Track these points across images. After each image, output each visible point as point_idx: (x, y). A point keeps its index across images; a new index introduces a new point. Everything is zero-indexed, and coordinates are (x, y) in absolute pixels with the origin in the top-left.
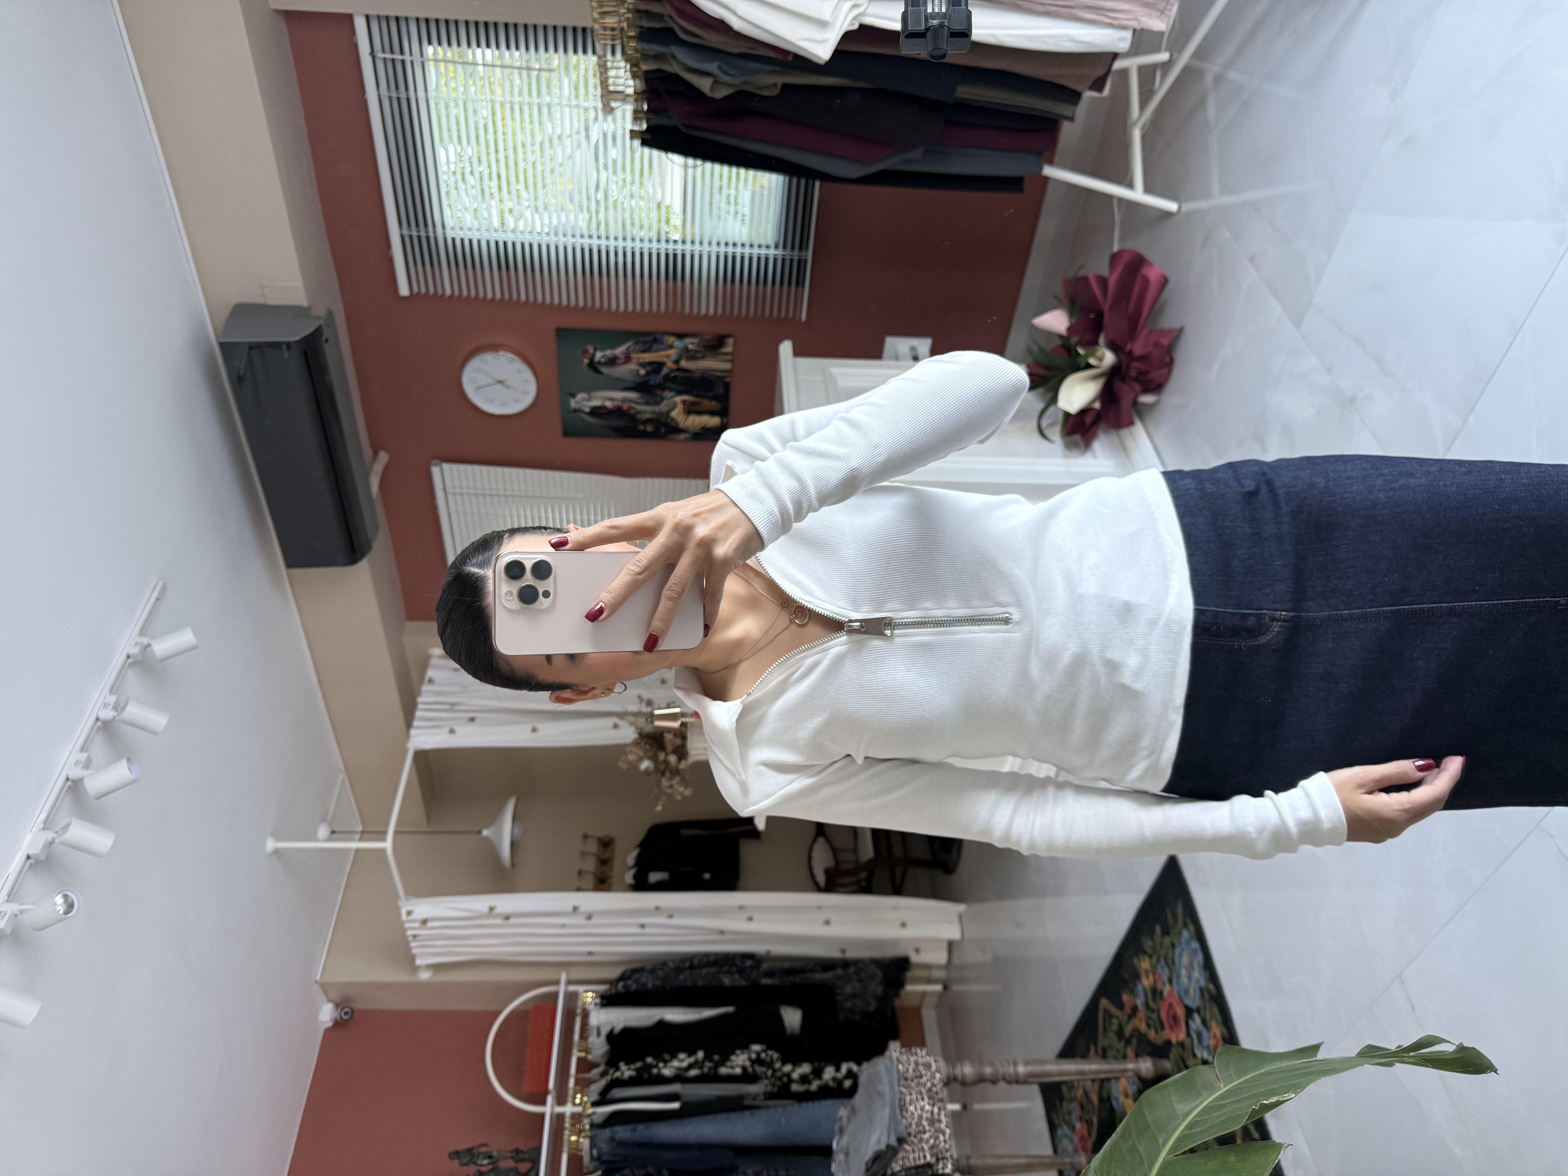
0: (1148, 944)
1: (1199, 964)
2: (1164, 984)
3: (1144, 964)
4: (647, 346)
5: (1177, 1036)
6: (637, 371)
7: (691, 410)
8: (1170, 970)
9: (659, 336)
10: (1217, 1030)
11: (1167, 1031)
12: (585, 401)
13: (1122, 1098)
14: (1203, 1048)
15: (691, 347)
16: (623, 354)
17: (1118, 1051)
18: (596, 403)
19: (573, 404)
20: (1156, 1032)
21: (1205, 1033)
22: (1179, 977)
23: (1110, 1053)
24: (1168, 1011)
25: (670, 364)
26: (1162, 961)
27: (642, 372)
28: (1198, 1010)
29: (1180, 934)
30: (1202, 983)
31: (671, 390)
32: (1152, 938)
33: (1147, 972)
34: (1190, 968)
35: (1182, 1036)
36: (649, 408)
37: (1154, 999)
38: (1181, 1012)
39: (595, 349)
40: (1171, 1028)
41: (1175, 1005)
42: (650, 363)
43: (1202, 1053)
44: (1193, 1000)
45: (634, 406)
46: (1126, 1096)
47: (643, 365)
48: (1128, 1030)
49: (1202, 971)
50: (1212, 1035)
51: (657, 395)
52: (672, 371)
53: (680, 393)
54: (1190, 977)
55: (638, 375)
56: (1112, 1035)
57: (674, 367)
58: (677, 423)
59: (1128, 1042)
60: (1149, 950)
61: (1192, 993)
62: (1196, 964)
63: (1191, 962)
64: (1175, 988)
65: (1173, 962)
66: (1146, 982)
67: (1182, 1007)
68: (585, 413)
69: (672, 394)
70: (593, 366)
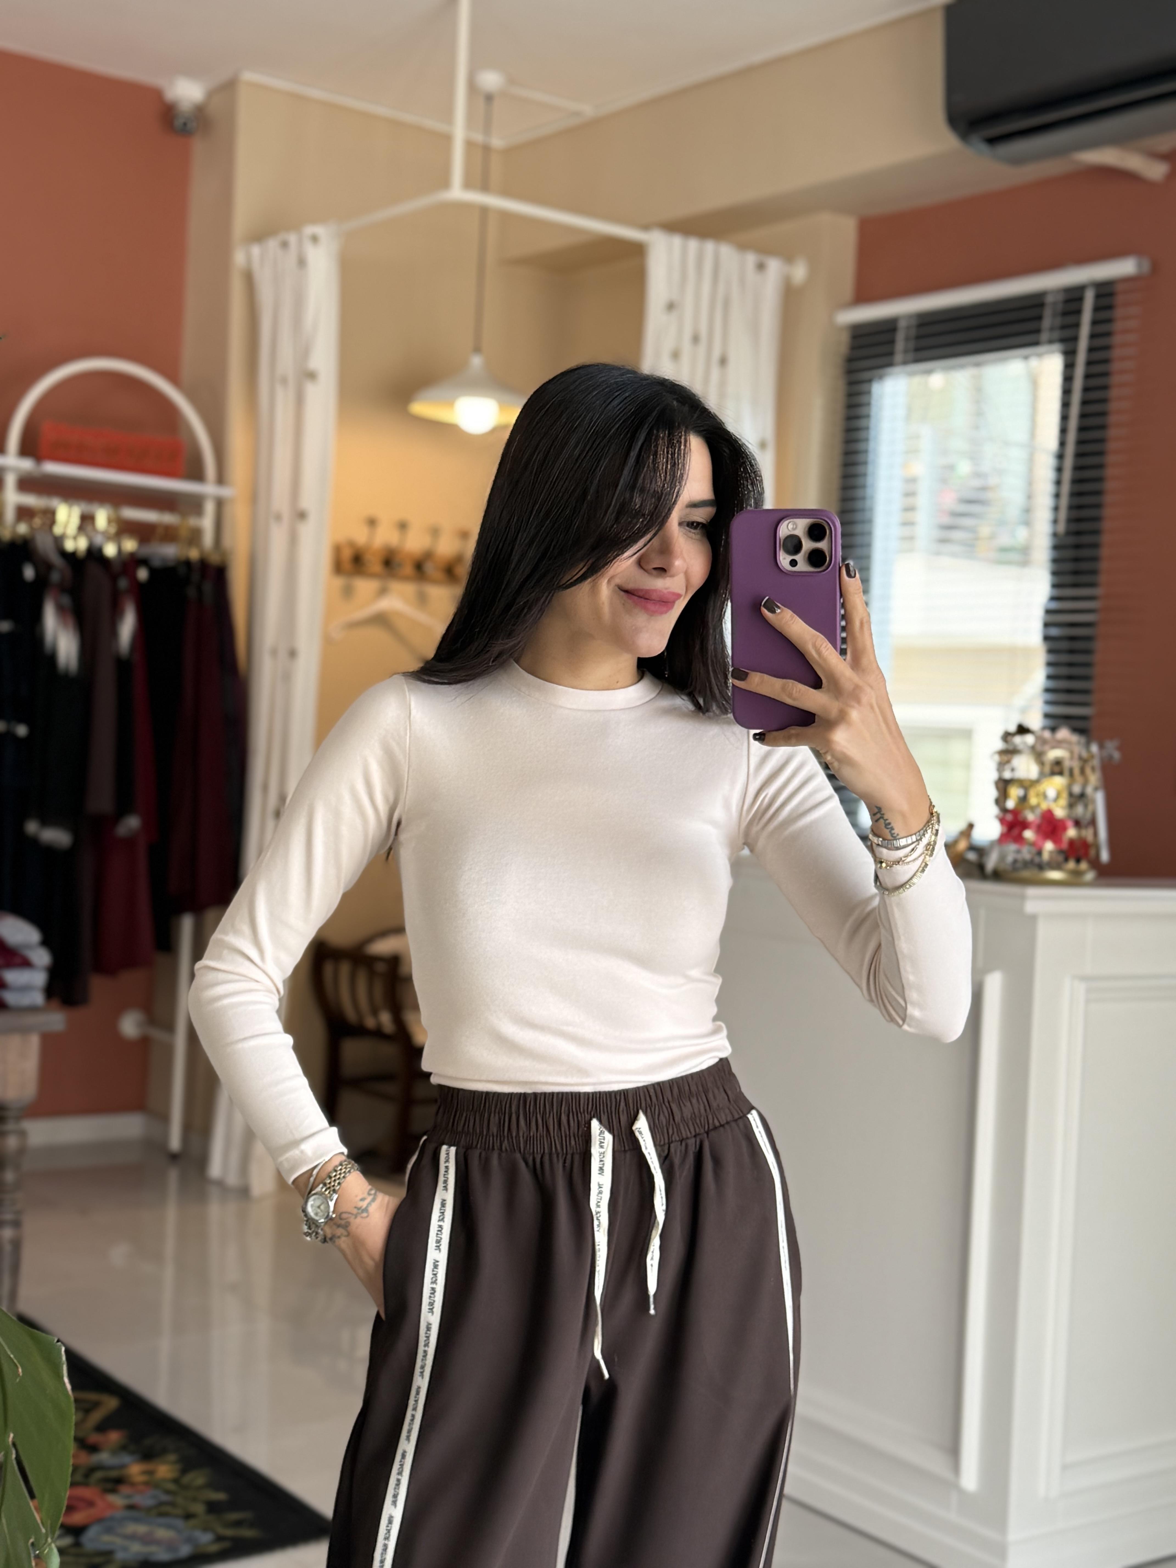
0: (198, 1478)
1: (152, 1553)
2: (129, 1497)
3: (165, 1469)
8: (150, 1509)
22: (137, 1521)
24: (84, 1500)
28: (77, 1545)
29: (205, 1529)
30: (120, 1556)
32: (206, 1486)
33: (151, 1472)
34: (147, 1540)
37: (106, 1480)
38: (77, 1518)
41: (93, 1511)
44: (94, 1539)
49: (141, 1554)
54: (133, 1537)
60: (187, 1479)
61: (106, 1538)
62: (153, 1549)
63: (158, 1542)
64: (119, 1514)
65: (162, 1515)
66: (135, 1470)
67: (86, 1521)
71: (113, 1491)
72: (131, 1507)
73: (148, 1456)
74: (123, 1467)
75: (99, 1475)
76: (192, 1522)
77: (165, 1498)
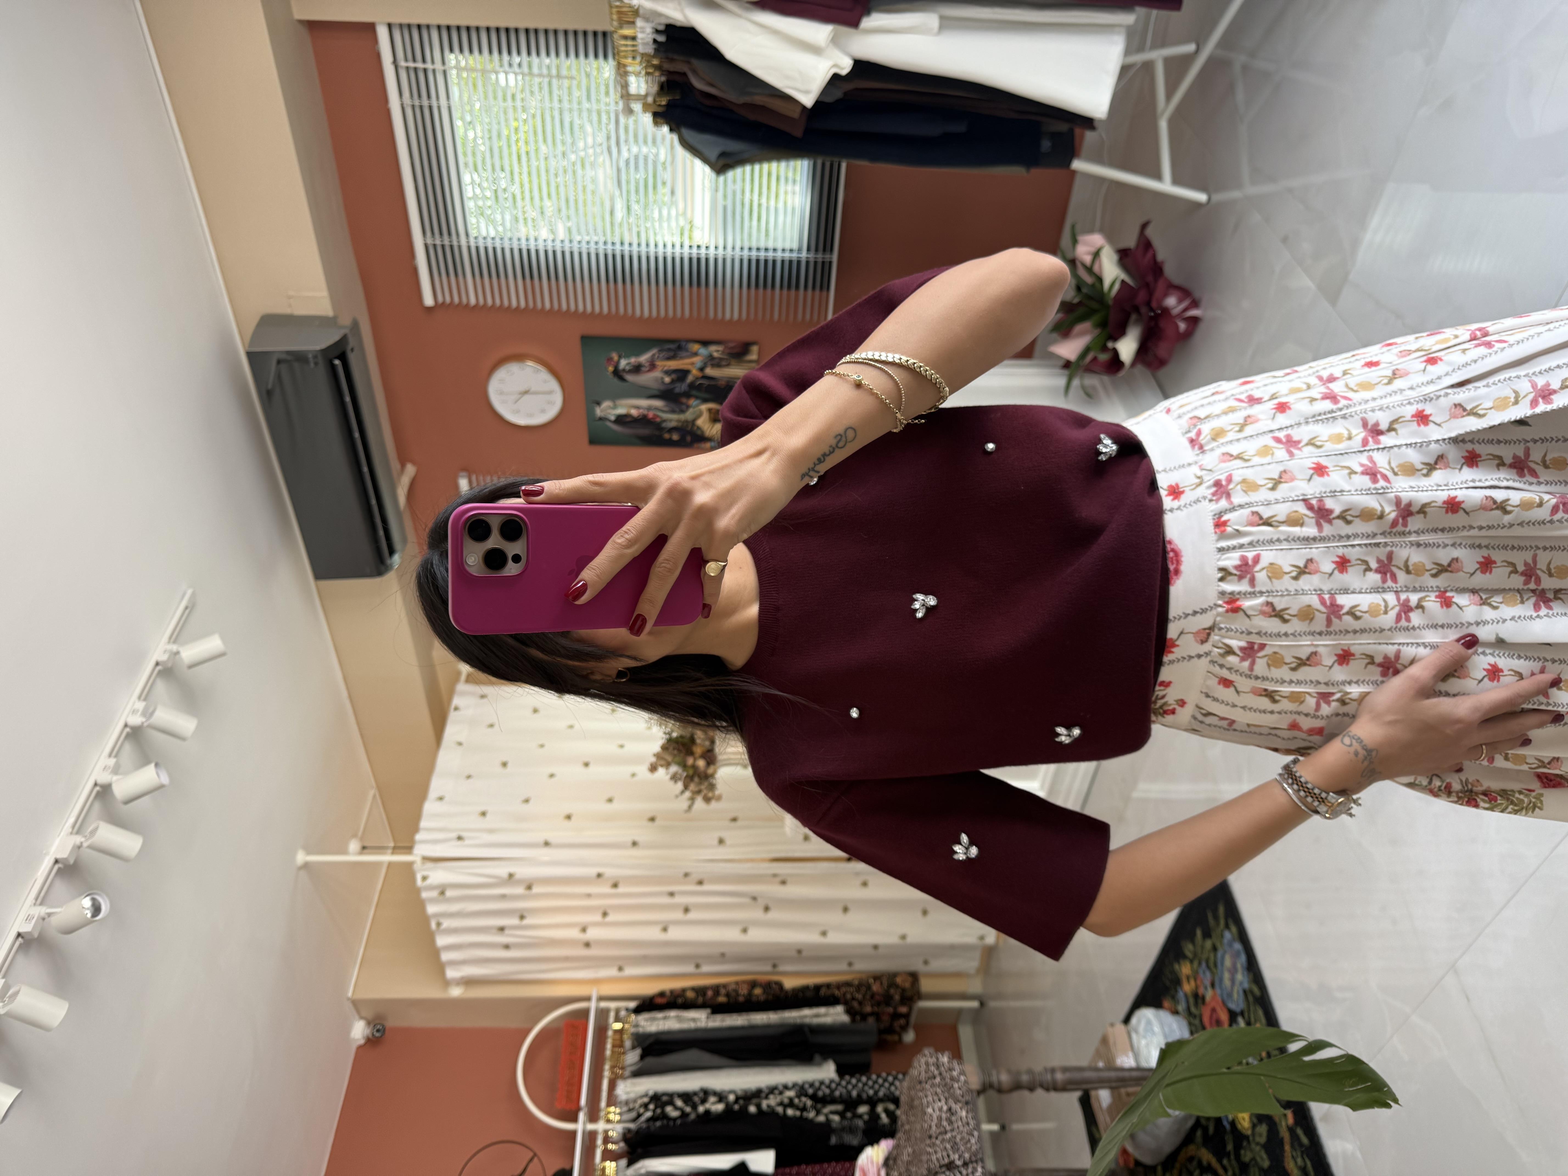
0: (1188, 948)
1: (1242, 966)
3: (1185, 970)
4: (672, 353)
6: (662, 378)
7: (712, 417)
8: (1213, 973)
9: (683, 344)
12: (610, 409)
15: (716, 354)
16: (648, 362)
18: (621, 411)
19: (599, 412)
22: (1221, 980)
25: (695, 372)
27: (667, 380)
28: (1242, 1013)
29: (1222, 936)
31: (697, 398)
32: (1193, 941)
33: (1188, 977)
34: (1233, 971)
36: (674, 417)
38: (1224, 1017)
39: (620, 357)
41: (1218, 1009)
42: (675, 371)
44: (1237, 1003)
45: (660, 414)
47: (668, 373)
49: (1245, 973)
52: (697, 378)
53: (705, 401)
54: (1233, 980)
55: (663, 382)
57: (700, 374)
58: (704, 431)
60: (1189, 954)
61: (1235, 996)
62: (1239, 966)
63: (1234, 966)
64: (1218, 991)
65: (1215, 965)
66: (1187, 987)
67: (1225, 1011)
68: (610, 421)
69: (697, 402)
70: (618, 374)
71: (1203, 998)
72: (1213, 985)
73: (1177, 982)
74: (1186, 995)
75: (1193, 1009)
76: (1218, 945)
77: (1204, 965)
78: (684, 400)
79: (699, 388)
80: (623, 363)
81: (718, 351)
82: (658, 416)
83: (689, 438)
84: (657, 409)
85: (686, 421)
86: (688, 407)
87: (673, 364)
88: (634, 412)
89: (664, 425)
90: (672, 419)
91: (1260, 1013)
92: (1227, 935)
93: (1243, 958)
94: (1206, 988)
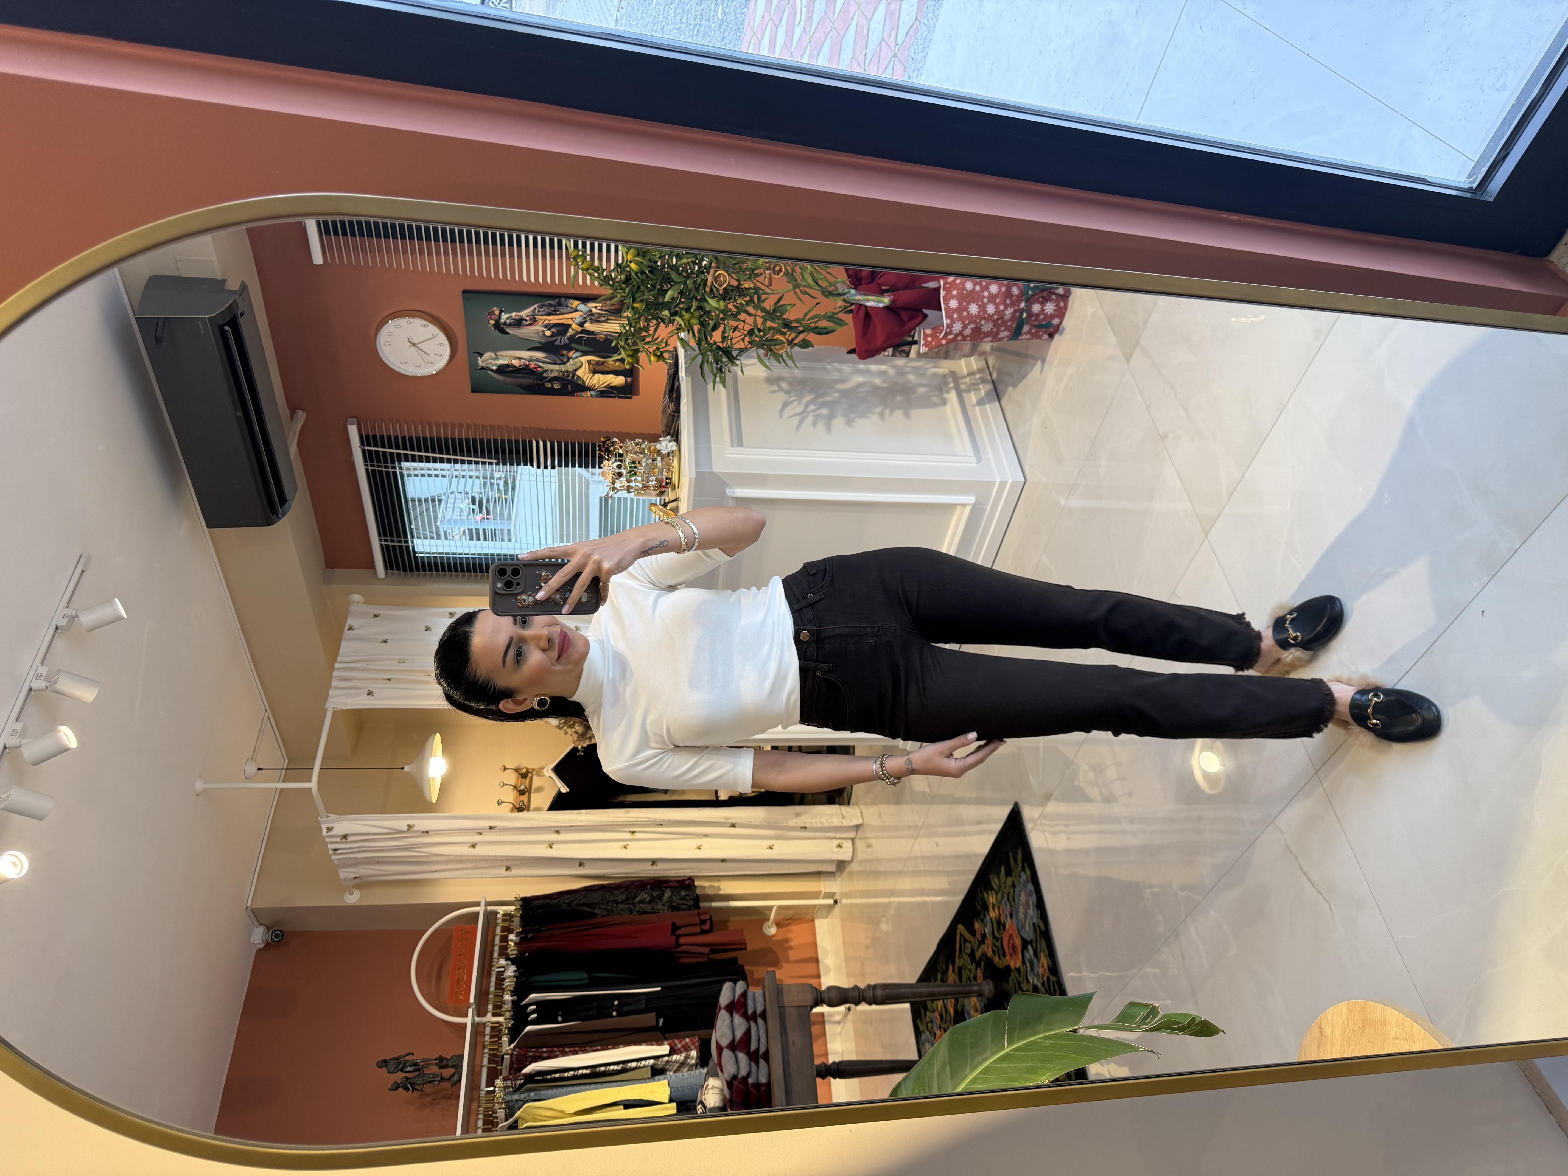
0: (995, 882)
1: (1033, 903)
3: (992, 899)
4: (553, 309)
5: (1015, 963)
6: (543, 331)
7: (595, 370)
8: (1011, 906)
9: (563, 299)
10: (1044, 961)
11: (1008, 958)
12: (492, 360)
13: (972, 1012)
14: (1034, 975)
15: (594, 311)
16: (528, 316)
17: (970, 971)
18: (503, 361)
19: (481, 362)
20: (1000, 958)
21: (1035, 961)
22: (1017, 912)
23: (965, 973)
24: (1009, 940)
25: (574, 326)
26: (1005, 898)
27: (548, 333)
28: (1031, 942)
29: (1020, 877)
30: (1035, 920)
31: (577, 350)
32: (998, 877)
33: (993, 905)
34: (1027, 906)
35: (1019, 964)
36: (556, 367)
37: (999, 929)
38: (1018, 943)
39: (501, 312)
40: (1011, 955)
41: (1014, 936)
42: (555, 325)
43: (1033, 979)
44: (1029, 934)
45: (541, 364)
46: (976, 1011)
47: (549, 327)
48: (978, 955)
49: (1036, 909)
50: (1041, 965)
51: (563, 355)
52: (577, 333)
53: (585, 353)
54: (1026, 915)
55: (544, 336)
56: (966, 957)
57: (580, 329)
58: (584, 382)
59: (978, 965)
60: (995, 886)
61: (1027, 928)
62: (1031, 903)
63: (1027, 901)
64: (1015, 922)
65: (1014, 900)
66: (993, 914)
67: (1019, 937)
68: (492, 370)
69: (578, 354)
70: (499, 327)
71: (1004, 925)
72: (1011, 915)
73: (985, 908)
74: (992, 920)
75: (996, 933)
76: (1016, 883)
78: (565, 352)
79: (579, 341)
80: (504, 317)
81: (596, 307)
82: (539, 367)
83: (570, 387)
84: (537, 360)
85: (567, 371)
86: (569, 359)
87: (554, 319)
88: (516, 363)
89: (545, 375)
90: (554, 369)
91: (1044, 944)
92: (1023, 876)
93: (1034, 896)
94: (1006, 917)
